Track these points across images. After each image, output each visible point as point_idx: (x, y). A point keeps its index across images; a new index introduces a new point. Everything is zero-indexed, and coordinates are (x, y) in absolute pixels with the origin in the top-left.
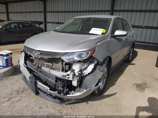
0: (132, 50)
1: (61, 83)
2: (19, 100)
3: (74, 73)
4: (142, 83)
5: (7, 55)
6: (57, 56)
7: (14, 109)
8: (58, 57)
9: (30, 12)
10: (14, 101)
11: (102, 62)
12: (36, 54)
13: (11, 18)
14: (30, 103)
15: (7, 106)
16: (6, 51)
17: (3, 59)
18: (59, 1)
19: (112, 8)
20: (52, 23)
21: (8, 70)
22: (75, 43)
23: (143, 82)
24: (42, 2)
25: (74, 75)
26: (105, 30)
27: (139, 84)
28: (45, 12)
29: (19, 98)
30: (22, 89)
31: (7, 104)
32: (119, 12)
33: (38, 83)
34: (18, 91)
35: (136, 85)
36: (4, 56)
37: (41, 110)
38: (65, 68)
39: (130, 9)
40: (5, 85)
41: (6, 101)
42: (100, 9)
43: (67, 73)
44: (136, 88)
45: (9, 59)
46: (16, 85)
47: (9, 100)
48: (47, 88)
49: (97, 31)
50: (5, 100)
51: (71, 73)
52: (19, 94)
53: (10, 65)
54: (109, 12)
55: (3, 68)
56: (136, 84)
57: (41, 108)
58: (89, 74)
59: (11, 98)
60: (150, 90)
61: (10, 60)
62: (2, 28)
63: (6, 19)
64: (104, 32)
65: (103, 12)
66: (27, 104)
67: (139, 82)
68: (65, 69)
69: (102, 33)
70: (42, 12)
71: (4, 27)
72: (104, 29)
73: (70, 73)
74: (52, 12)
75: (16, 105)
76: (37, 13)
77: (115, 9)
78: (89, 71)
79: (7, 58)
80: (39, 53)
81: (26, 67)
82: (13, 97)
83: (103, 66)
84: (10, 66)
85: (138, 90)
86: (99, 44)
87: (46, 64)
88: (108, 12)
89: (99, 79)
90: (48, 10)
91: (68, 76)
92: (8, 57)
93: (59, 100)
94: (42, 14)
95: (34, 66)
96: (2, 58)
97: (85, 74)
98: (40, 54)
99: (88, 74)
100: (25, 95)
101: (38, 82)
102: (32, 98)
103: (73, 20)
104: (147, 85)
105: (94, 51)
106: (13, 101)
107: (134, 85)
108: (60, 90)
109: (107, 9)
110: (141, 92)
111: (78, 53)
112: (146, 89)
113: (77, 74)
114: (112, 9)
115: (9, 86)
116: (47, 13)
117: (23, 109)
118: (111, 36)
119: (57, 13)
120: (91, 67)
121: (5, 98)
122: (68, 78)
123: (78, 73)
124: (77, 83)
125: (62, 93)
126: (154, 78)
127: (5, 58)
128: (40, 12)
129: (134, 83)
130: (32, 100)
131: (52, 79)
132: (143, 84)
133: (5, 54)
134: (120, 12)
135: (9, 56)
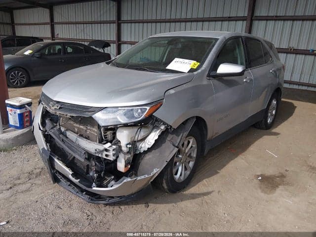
0: (274, 102)
1: (96, 164)
2: (28, 190)
3: (120, 147)
4: (277, 174)
5: (21, 107)
6: (87, 113)
7: (14, 206)
8: (87, 115)
9: (92, 23)
10: (19, 191)
11: (175, 128)
12: (53, 108)
13: (58, 34)
14: (44, 196)
15: (5, 199)
16: (21, 98)
17: (15, 113)
18: (146, 2)
19: (251, 12)
20: (131, 44)
21: (22, 135)
22: (127, 88)
23: (280, 173)
24: (115, 3)
25: (119, 150)
26: (199, 64)
27: (271, 176)
28: (119, 22)
29: (28, 185)
30: (38, 171)
31: (5, 195)
32: (265, 22)
33: (56, 162)
34: (30, 173)
35: (260, 178)
36: (17, 109)
37: (58, 211)
38: (104, 136)
39: (290, 15)
40: (13, 161)
41: (5, 190)
42: (226, 15)
43: (104, 145)
44: (259, 183)
45: (26, 114)
46: (30, 161)
47: (11, 188)
48: (68, 172)
49: (182, 65)
50: (4, 187)
51: (113, 146)
52: (30, 179)
53: (28, 124)
54: (246, 20)
55: (15, 131)
56: (261, 175)
57: (59, 207)
58: (149, 150)
59: (15, 185)
60: (287, 190)
61: (27, 116)
62: (34, 54)
63: (50, 35)
64: (195, 68)
65: (232, 20)
66: (37, 198)
67: (270, 171)
68: (105, 138)
69: (192, 68)
70: (113, 22)
71: (38, 51)
72: (195, 62)
73: (110, 147)
74: (131, 22)
75: (20, 198)
76: (103, 23)
77: (257, 13)
78: (149, 144)
79: (22, 112)
80: (58, 106)
81: (41, 130)
82: (19, 184)
83: (181, 135)
84: (27, 126)
85: (260, 188)
86: (172, 91)
87: (77, 127)
88: (243, 20)
89: (168, 161)
90: (124, 17)
91: (105, 153)
92: (23, 110)
93: (89, 197)
94: (114, 27)
95: (52, 130)
96: (13, 112)
97: (141, 150)
98: (59, 109)
99: (146, 149)
100: (40, 182)
101: (56, 160)
102: (50, 188)
103: (147, 41)
104: (285, 179)
105: (159, 105)
106: (17, 191)
107: (258, 176)
108: (92, 176)
109: (241, 14)
110: (265, 193)
111: (124, 110)
112: (281, 187)
113: (124, 149)
114: (250, 14)
115: (19, 163)
116: (122, 24)
117: (28, 206)
118: (209, 76)
119: (141, 24)
120: (153, 137)
121: (6, 185)
122: (107, 155)
123: (127, 147)
124: (125, 167)
125: (94, 184)
126: (308, 166)
127: (18, 111)
128: (110, 22)
129: (259, 174)
130: (49, 191)
131: (80, 155)
132: (278, 177)
133: (17, 104)
134: (267, 20)
135: (25, 109)
